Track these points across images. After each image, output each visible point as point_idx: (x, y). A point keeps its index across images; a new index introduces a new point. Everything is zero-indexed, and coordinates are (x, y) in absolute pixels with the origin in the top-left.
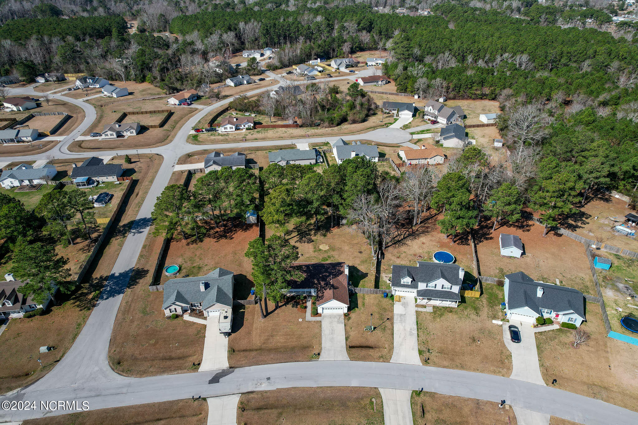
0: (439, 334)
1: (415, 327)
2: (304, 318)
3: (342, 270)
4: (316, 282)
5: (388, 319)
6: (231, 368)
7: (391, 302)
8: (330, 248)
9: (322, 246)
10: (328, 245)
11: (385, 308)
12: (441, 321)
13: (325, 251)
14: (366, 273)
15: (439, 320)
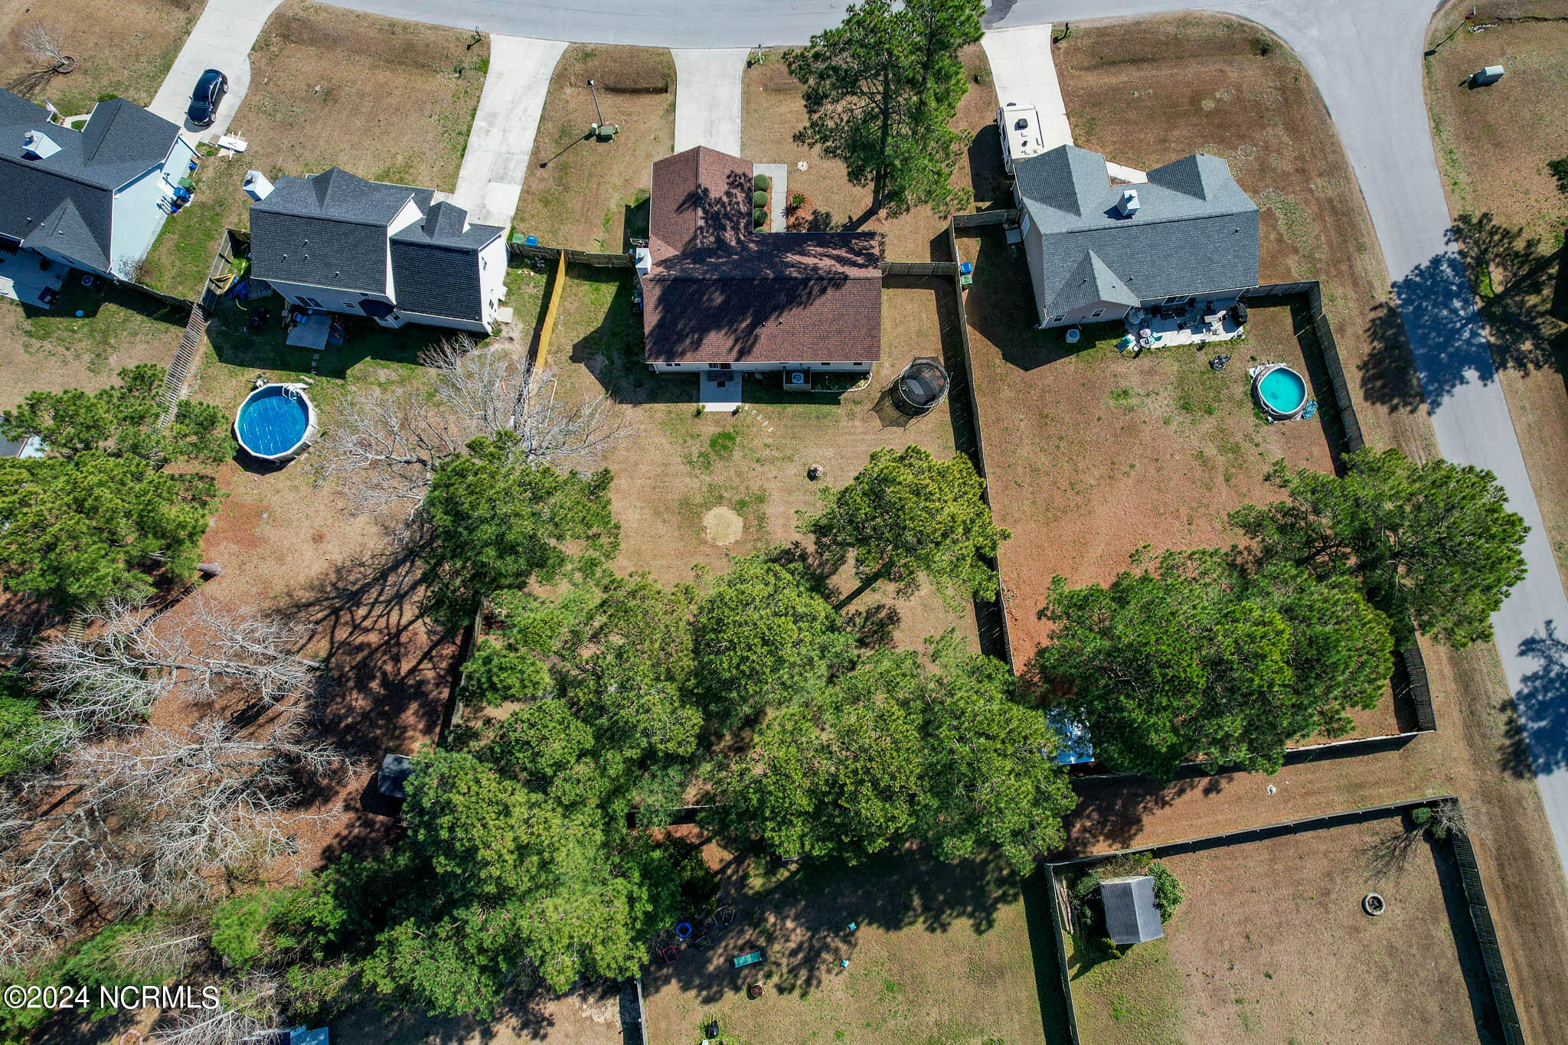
0: (413, 117)
1: (473, 139)
2: (793, 171)
4: (751, 245)
5: (543, 166)
7: (522, 226)
8: (699, 516)
9: (730, 530)
10: (709, 538)
11: (546, 202)
12: (394, 156)
13: (720, 500)
14: (574, 359)
15: (400, 158)
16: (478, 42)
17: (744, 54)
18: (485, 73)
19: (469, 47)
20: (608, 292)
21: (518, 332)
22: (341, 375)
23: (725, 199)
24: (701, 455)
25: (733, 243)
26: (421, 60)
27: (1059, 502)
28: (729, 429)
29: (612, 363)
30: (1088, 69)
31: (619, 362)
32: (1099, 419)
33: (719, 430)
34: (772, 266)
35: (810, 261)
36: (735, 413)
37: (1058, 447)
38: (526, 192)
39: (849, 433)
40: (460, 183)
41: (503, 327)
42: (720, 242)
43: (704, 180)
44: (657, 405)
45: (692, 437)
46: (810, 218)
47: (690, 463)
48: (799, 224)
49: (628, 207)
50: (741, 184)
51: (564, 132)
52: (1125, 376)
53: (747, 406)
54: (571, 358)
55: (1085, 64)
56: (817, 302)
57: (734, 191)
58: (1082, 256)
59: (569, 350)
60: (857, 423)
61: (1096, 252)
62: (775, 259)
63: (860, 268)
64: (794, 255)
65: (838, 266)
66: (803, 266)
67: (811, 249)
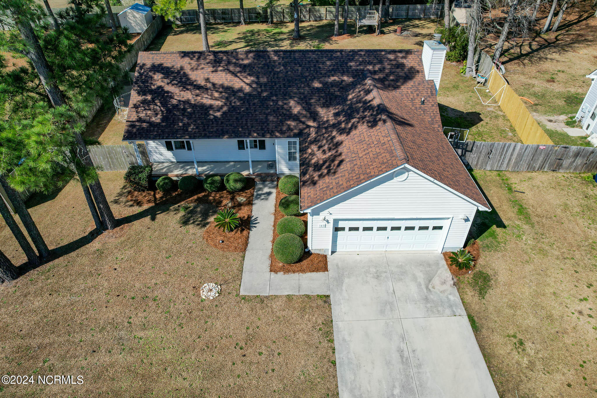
54: (480, 114)
62: (264, 80)
63: (161, 65)
64: (241, 90)
65: (188, 70)
66: (231, 68)
67: (219, 103)
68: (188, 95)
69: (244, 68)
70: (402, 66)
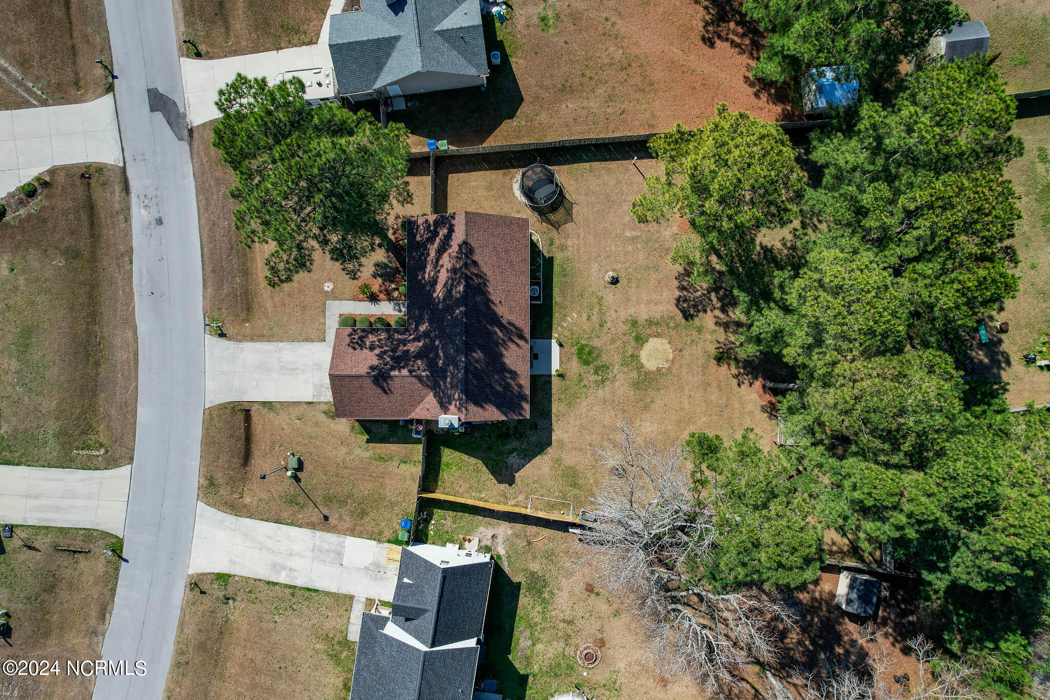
0: (276, 638)
1: (299, 583)
2: (334, 296)
3: (452, 408)
4: (423, 328)
5: (326, 518)
6: (191, 131)
7: (388, 534)
8: (648, 373)
9: (660, 348)
10: (666, 366)
11: (364, 513)
12: (317, 652)
13: (635, 357)
14: (511, 482)
15: (318, 646)
16: (196, 585)
17: (212, 341)
18: (230, 576)
19: (203, 592)
20: (448, 455)
21: (485, 530)
22: (525, 678)
23: (377, 351)
24: (596, 373)
25: (421, 344)
26: (215, 635)
27: (637, 80)
28: (574, 350)
29: (515, 449)
30: (227, 29)
31: (515, 444)
32: (566, 43)
33: (575, 358)
34: (449, 309)
35: (443, 276)
36: (561, 345)
37: (591, 78)
38: (353, 532)
39: (579, 250)
40: (343, 591)
41: (483, 544)
42: (420, 355)
43: (363, 369)
44: (554, 410)
45: (580, 381)
46: (380, 280)
47: (603, 381)
48: (386, 290)
49: (368, 441)
50: (360, 338)
51: (292, 501)
52: (529, 18)
53: (555, 335)
54: (510, 485)
55: (223, 30)
56: (485, 270)
57: (368, 343)
58: (439, 38)
59: (503, 486)
60: (569, 243)
61: (435, 25)
62: (440, 307)
63: (453, 231)
64: (435, 291)
65: (450, 251)
66: (450, 282)
67: (427, 276)
68: (433, 254)
69: (449, 291)
70: (450, 403)
